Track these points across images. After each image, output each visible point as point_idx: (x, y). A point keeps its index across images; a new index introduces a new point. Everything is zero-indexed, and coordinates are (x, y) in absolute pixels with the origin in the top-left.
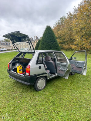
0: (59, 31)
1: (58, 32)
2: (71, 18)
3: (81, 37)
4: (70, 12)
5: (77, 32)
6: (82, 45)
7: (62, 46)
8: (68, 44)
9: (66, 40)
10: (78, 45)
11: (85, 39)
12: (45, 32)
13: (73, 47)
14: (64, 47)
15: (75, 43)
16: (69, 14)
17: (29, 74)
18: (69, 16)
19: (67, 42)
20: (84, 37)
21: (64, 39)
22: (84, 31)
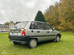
0: (48, 16)
2: (58, 6)
3: (65, 20)
4: (56, 2)
5: (62, 16)
6: (67, 26)
8: (55, 26)
10: (63, 26)
12: (37, 15)
13: (60, 27)
16: (56, 3)
17: (25, 35)
18: (56, 4)
20: (67, 20)
21: (52, 22)
22: (67, 15)
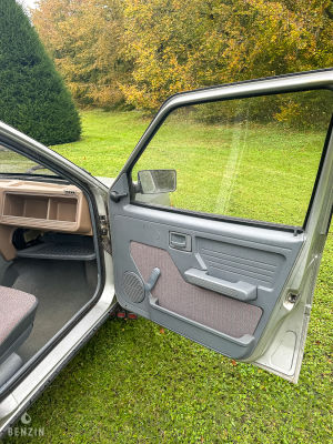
1: (61, 25)
3: (156, 49)
6: (167, 88)
7: (85, 92)
8: (108, 82)
9: (98, 64)
10: (149, 84)
11: (174, 61)
13: (132, 94)
14: (94, 94)
15: (138, 75)
19: (106, 72)
20: (168, 49)
21: (91, 60)
22: (167, 20)
